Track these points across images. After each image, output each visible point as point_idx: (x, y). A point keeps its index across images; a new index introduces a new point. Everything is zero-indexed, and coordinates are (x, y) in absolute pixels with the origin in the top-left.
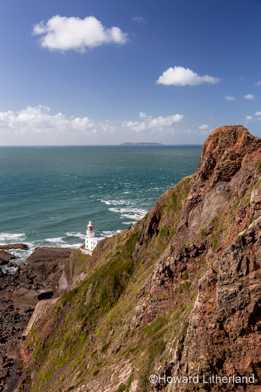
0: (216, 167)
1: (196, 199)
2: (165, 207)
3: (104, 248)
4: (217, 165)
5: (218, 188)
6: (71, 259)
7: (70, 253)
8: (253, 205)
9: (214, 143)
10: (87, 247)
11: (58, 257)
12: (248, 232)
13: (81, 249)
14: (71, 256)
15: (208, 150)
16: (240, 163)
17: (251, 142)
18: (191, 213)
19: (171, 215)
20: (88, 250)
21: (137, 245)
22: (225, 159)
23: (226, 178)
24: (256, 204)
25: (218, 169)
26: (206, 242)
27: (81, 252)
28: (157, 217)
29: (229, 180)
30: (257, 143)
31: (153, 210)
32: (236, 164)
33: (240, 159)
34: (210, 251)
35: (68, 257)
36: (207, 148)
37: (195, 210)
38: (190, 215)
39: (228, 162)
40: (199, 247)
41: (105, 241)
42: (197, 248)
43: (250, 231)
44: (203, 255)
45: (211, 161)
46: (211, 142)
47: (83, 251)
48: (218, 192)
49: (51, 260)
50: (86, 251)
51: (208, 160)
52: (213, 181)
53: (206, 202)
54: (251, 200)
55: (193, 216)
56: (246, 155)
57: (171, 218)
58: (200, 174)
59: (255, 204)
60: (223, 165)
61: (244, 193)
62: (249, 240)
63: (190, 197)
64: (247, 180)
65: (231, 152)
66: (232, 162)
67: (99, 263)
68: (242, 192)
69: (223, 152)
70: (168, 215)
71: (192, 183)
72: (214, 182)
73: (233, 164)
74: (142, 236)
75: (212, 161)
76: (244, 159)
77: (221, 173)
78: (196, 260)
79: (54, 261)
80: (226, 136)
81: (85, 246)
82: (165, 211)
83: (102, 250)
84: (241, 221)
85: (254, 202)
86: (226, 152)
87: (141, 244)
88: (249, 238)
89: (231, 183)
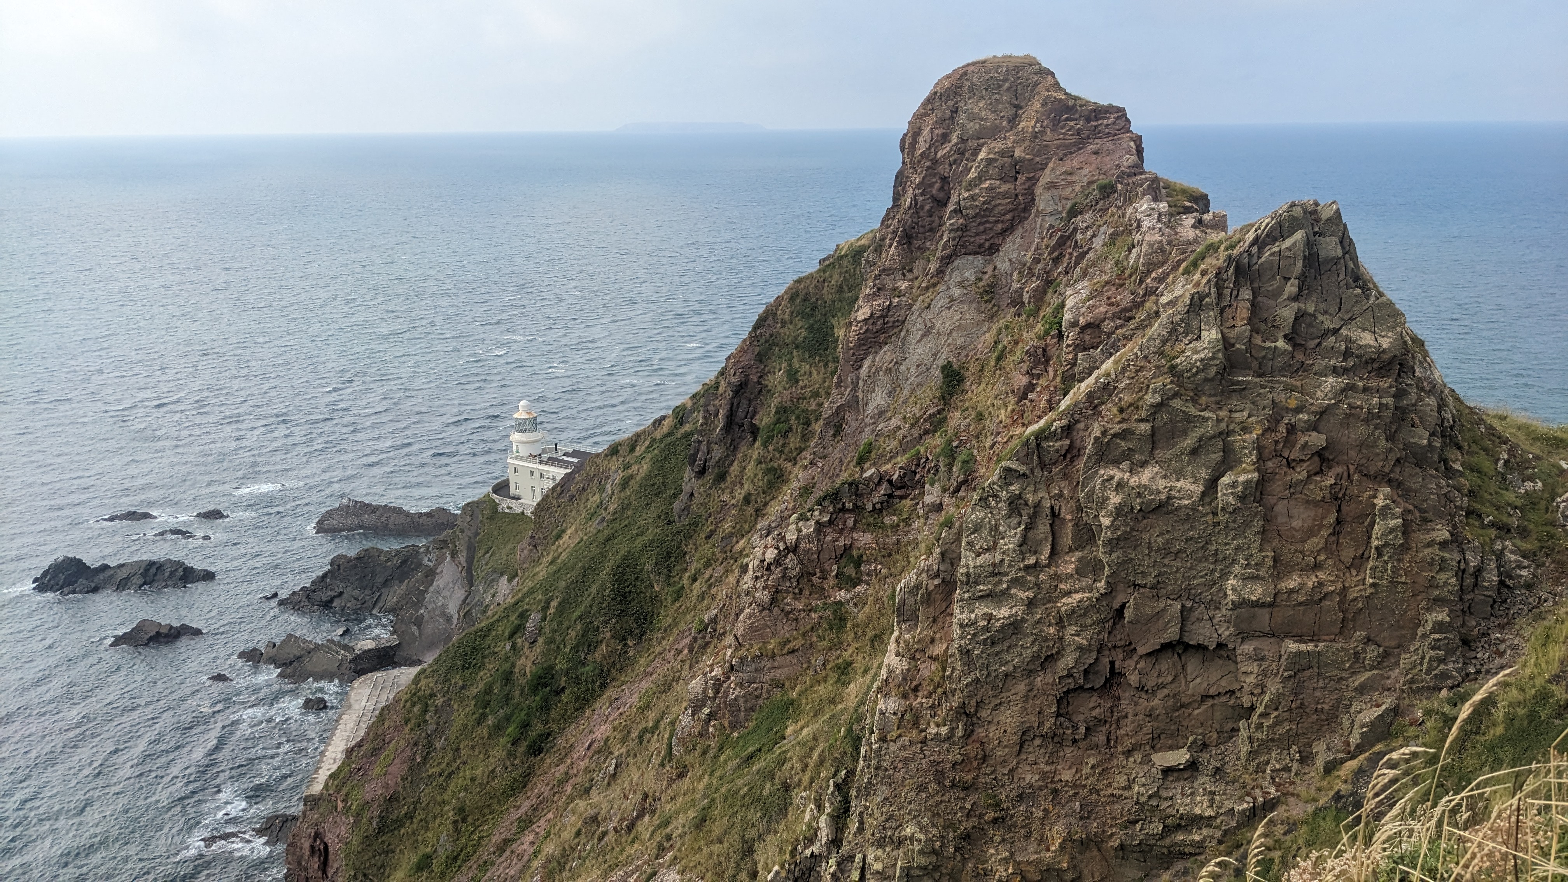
0: (951, 207)
1: (883, 317)
2: (777, 346)
3: (573, 490)
4: (954, 199)
5: (956, 277)
6: (463, 531)
8: (1071, 336)
9: (941, 122)
10: (517, 488)
12: (1057, 424)
13: (496, 498)
15: (922, 147)
16: (1030, 193)
17: (1067, 119)
18: (867, 363)
20: (520, 499)
21: (686, 477)
22: (980, 178)
23: (980, 246)
24: (1083, 329)
25: (958, 211)
26: (919, 460)
27: (495, 506)
28: (754, 380)
29: (993, 249)
30: (1088, 120)
32: (1017, 195)
33: (1029, 179)
34: (933, 493)
36: (921, 139)
37: (885, 355)
38: (864, 371)
39: (990, 189)
40: (895, 477)
42: (890, 482)
43: (1064, 422)
44: (908, 503)
45: (931, 185)
46: (931, 120)
47: (504, 504)
48: (957, 292)
50: (513, 503)
51: (921, 183)
52: (939, 254)
53: (916, 324)
54: (1067, 317)
55: (873, 376)
56: (1051, 165)
58: (895, 232)
59: (1077, 329)
60: (973, 198)
61: (1039, 297)
62: (1057, 451)
63: (863, 313)
64: (1054, 250)
65: (1002, 153)
66: (1005, 187)
68: (1035, 290)
69: (976, 153)
70: (789, 373)
71: (871, 264)
72: (942, 258)
73: (1005, 195)
74: (704, 448)
75: (937, 186)
76: (1046, 178)
77: (963, 229)
78: (887, 520)
80: (982, 98)
81: (508, 485)
82: (779, 361)
84: (1031, 387)
85: (1074, 324)
86: (982, 155)
87: (701, 473)
88: (1058, 444)
89: (1002, 263)
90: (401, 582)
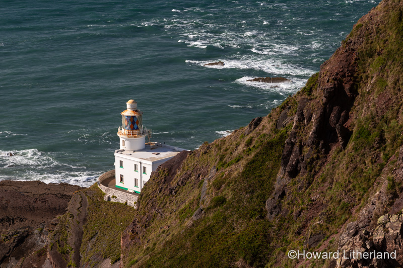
2: (371, 55)
3: (173, 184)
6: (72, 216)
7: (68, 198)
10: (122, 180)
11: (32, 210)
13: (102, 188)
14: (72, 206)
19: (390, 82)
20: (124, 190)
21: (280, 175)
27: (102, 195)
28: (347, 87)
31: (333, 65)
35: (63, 210)
41: (179, 163)
47: (109, 193)
49: (11, 221)
50: (119, 194)
57: (390, 91)
67: (159, 231)
70: (381, 81)
74: (296, 148)
79: (17, 224)
81: (114, 177)
82: (372, 70)
83: (167, 192)
87: (293, 173)
90: (17, 258)
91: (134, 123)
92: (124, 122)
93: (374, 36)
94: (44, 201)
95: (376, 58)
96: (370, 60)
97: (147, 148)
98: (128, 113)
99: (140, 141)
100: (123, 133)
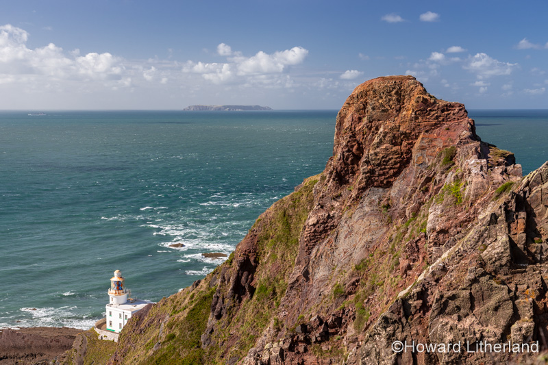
0: (363, 159)
1: (323, 223)
2: (267, 239)
3: (142, 326)
4: (365, 155)
5: (367, 200)
6: (76, 351)
7: (73, 338)
8: (432, 236)
9: (358, 110)
10: (111, 324)
11: (49, 347)
12: (414, 290)
13: (97, 330)
14: (76, 344)
15: (347, 124)
16: (409, 152)
17: (430, 110)
18: (314, 251)
19: (279, 256)
20: (112, 331)
21: (210, 318)
22: (380, 143)
23: (382, 182)
24: (439, 233)
25: (367, 162)
26: (344, 311)
27: (97, 335)
28: (252, 259)
29: (389, 185)
30: (443, 111)
31: (244, 246)
32: (402, 154)
33: (409, 144)
34: (351, 330)
35: (69, 347)
36: (346, 120)
37: (323, 247)
38: (313, 255)
39: (386, 149)
40: (329, 321)
41: (146, 312)
42: (326, 323)
43: (418, 289)
44: (337, 337)
45: (352, 147)
46: (352, 109)
47: (101, 333)
48: (367, 209)
49: (33, 356)
50: (108, 334)
51: (347, 146)
52: (357, 186)
53: (343, 230)
54: (429, 226)
55: (319, 257)
56: (421, 136)
57: (279, 262)
58: (331, 173)
59: (435, 233)
60: (376, 154)
61: (416, 212)
62: (415, 307)
63: (312, 220)
64: (423, 185)
65: (392, 129)
66: (395, 149)
67: (132, 358)
68: (413, 209)
69: (377, 129)
70: (274, 255)
71: (318, 192)
72: (359, 189)
73: (395, 152)
74: (220, 300)
75: (355, 147)
76: (418, 143)
77: (372, 172)
78: (324, 348)
79: (38, 357)
80: (381, 98)
81: (105, 323)
82: (268, 248)
83: (138, 332)
84: (409, 267)
85: (433, 230)
86: (381, 130)
87: (219, 317)
88: (415, 302)
89: (393, 192)
91: (119, 286)
92: (113, 285)
93: (269, 226)
94: (57, 341)
95: (270, 240)
96: (266, 242)
97: (128, 302)
98: (115, 278)
99: (123, 297)
100: (112, 293)
